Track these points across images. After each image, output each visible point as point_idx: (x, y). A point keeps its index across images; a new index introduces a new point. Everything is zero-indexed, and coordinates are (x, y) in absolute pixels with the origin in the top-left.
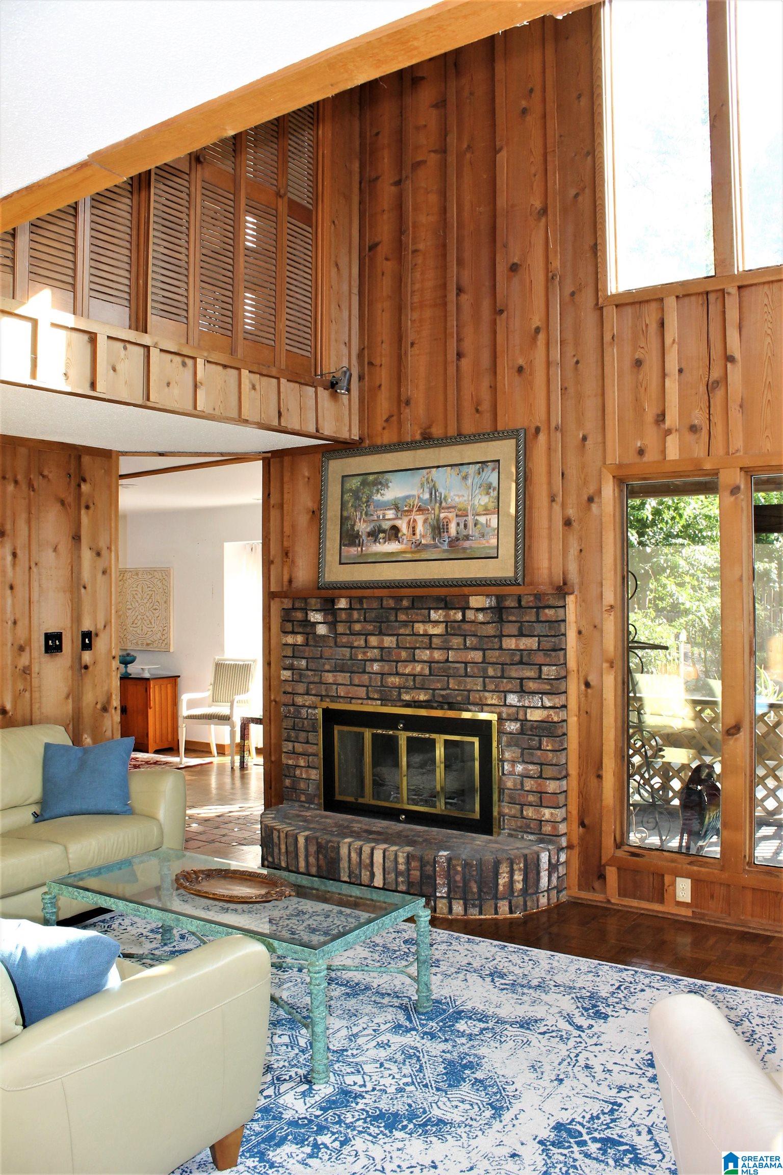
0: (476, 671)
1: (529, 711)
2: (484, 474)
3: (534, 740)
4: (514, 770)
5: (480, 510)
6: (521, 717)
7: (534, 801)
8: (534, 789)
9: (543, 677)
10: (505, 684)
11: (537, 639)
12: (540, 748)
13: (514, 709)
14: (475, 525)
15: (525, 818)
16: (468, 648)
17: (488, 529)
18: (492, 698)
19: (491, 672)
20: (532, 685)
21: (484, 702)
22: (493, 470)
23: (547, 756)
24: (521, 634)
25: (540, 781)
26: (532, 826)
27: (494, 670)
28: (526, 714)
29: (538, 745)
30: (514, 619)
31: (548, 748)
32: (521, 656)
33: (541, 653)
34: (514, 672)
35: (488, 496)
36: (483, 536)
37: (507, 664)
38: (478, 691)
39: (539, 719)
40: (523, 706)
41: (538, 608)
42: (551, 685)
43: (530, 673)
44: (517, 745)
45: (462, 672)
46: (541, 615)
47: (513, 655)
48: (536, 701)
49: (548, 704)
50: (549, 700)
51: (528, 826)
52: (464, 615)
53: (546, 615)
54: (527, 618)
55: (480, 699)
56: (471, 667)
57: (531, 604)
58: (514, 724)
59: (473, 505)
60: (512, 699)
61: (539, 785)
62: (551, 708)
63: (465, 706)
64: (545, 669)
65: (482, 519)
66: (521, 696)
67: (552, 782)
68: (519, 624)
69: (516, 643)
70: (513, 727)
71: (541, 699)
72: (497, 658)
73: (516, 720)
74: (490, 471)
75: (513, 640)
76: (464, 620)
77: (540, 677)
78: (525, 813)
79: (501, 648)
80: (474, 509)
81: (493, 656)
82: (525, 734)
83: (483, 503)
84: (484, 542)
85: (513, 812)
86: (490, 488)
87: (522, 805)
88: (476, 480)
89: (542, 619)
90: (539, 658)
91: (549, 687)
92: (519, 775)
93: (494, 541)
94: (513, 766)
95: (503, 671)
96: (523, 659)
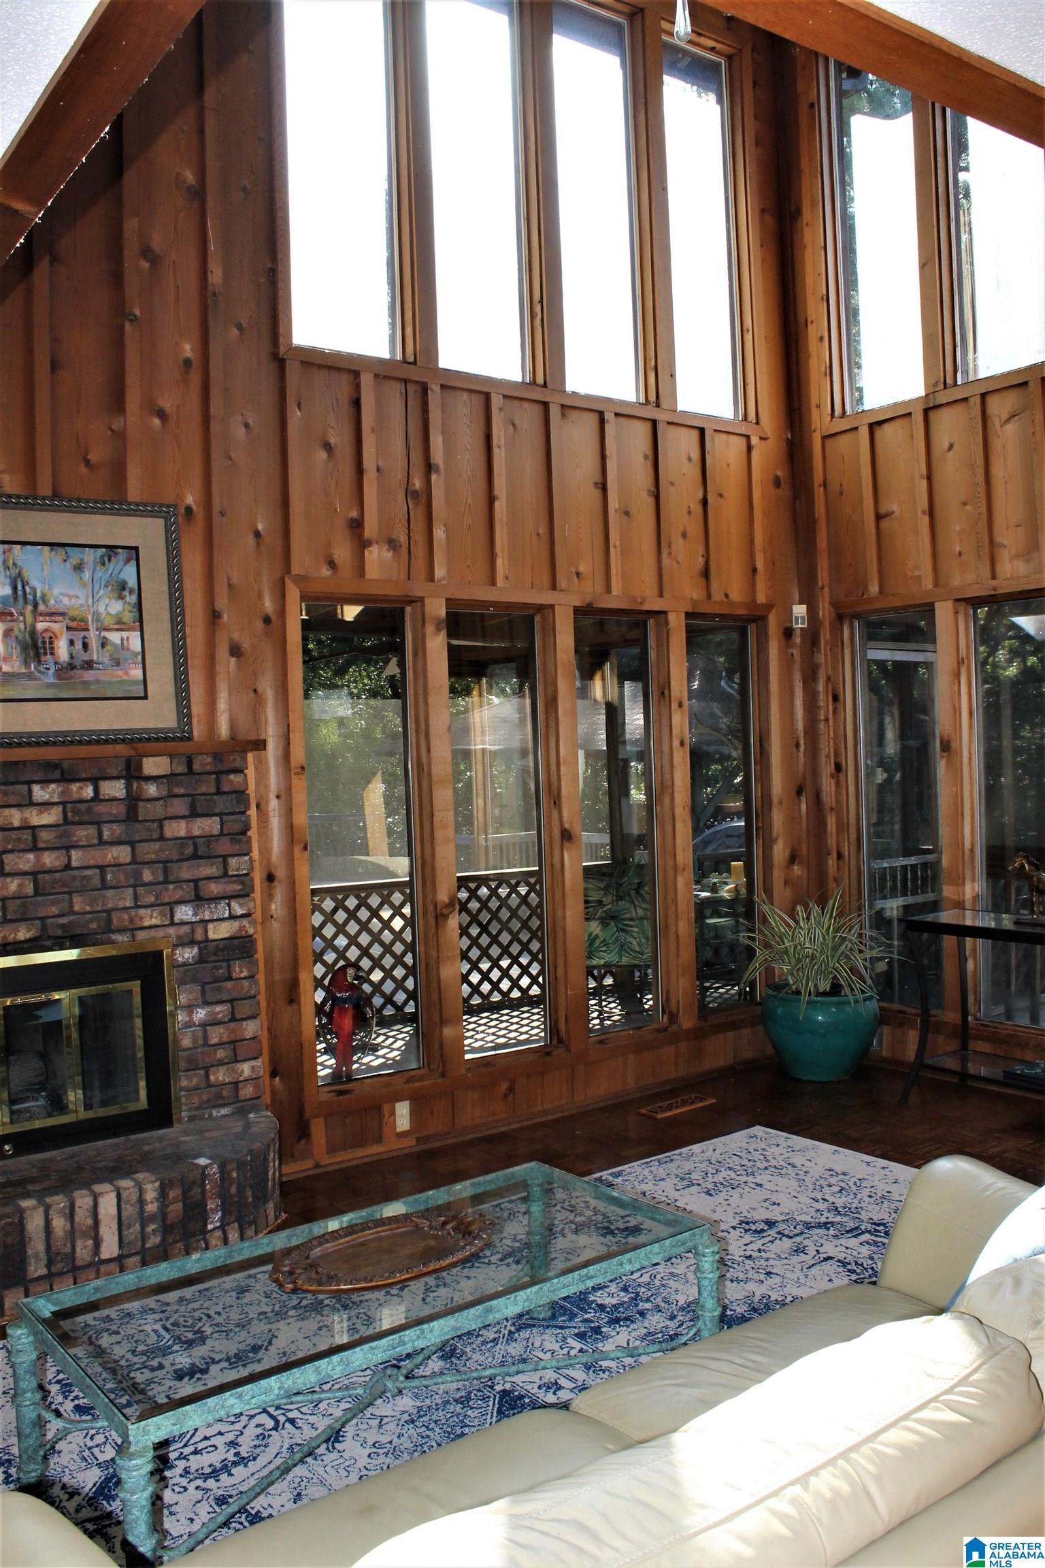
0: (122, 877)
1: (211, 926)
2: (112, 566)
3: (221, 968)
4: (191, 1019)
5: (108, 622)
6: (199, 936)
7: (226, 1057)
8: (225, 1039)
9: (230, 873)
10: (172, 893)
11: (217, 819)
12: (230, 978)
13: (186, 929)
14: (103, 645)
15: (213, 1086)
16: (107, 843)
17: (124, 654)
18: (151, 917)
19: (147, 876)
20: (214, 888)
21: (138, 924)
22: (128, 561)
23: (242, 987)
24: (194, 814)
25: (233, 1025)
26: (225, 1093)
27: (153, 873)
28: (206, 932)
29: (227, 974)
30: (182, 791)
31: (242, 975)
32: (195, 845)
33: (227, 839)
34: (186, 872)
35: (120, 602)
36: (118, 664)
37: (172, 861)
38: (126, 908)
39: (227, 935)
40: (202, 921)
41: (218, 773)
42: (243, 883)
43: (209, 869)
44: (194, 980)
45: (96, 882)
46: (224, 782)
47: (183, 846)
48: (222, 910)
49: (239, 911)
50: (241, 905)
51: (219, 1096)
52: (96, 790)
53: (231, 781)
54: (204, 789)
55: (131, 920)
56: (113, 872)
57: (208, 768)
58: (189, 950)
59: (96, 613)
60: (185, 913)
61: (234, 1031)
62: (243, 916)
63: (104, 937)
64: (233, 862)
65: (115, 637)
66: (197, 906)
67: (249, 1022)
68: (190, 799)
69: (187, 827)
70: (188, 954)
71: (229, 905)
72: (156, 853)
73: (192, 943)
74: (121, 563)
75: (183, 823)
76: (96, 797)
77: (225, 874)
78: (212, 1078)
79: (162, 838)
80: (98, 620)
81: (149, 850)
82: (207, 962)
83: (113, 612)
84: (120, 673)
85: (195, 1081)
86: (124, 589)
87: (206, 1069)
88: (98, 575)
89: (226, 789)
90: (224, 846)
91: (240, 887)
92: (199, 1025)
93: (137, 673)
94: (190, 1014)
95: (166, 872)
96: (197, 850)
